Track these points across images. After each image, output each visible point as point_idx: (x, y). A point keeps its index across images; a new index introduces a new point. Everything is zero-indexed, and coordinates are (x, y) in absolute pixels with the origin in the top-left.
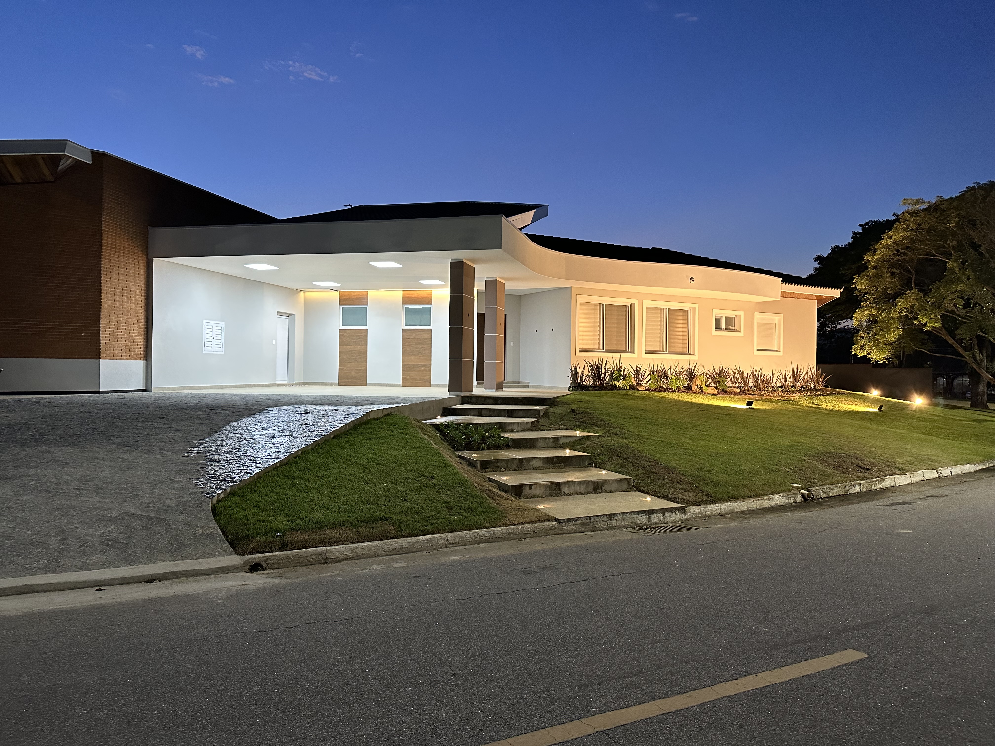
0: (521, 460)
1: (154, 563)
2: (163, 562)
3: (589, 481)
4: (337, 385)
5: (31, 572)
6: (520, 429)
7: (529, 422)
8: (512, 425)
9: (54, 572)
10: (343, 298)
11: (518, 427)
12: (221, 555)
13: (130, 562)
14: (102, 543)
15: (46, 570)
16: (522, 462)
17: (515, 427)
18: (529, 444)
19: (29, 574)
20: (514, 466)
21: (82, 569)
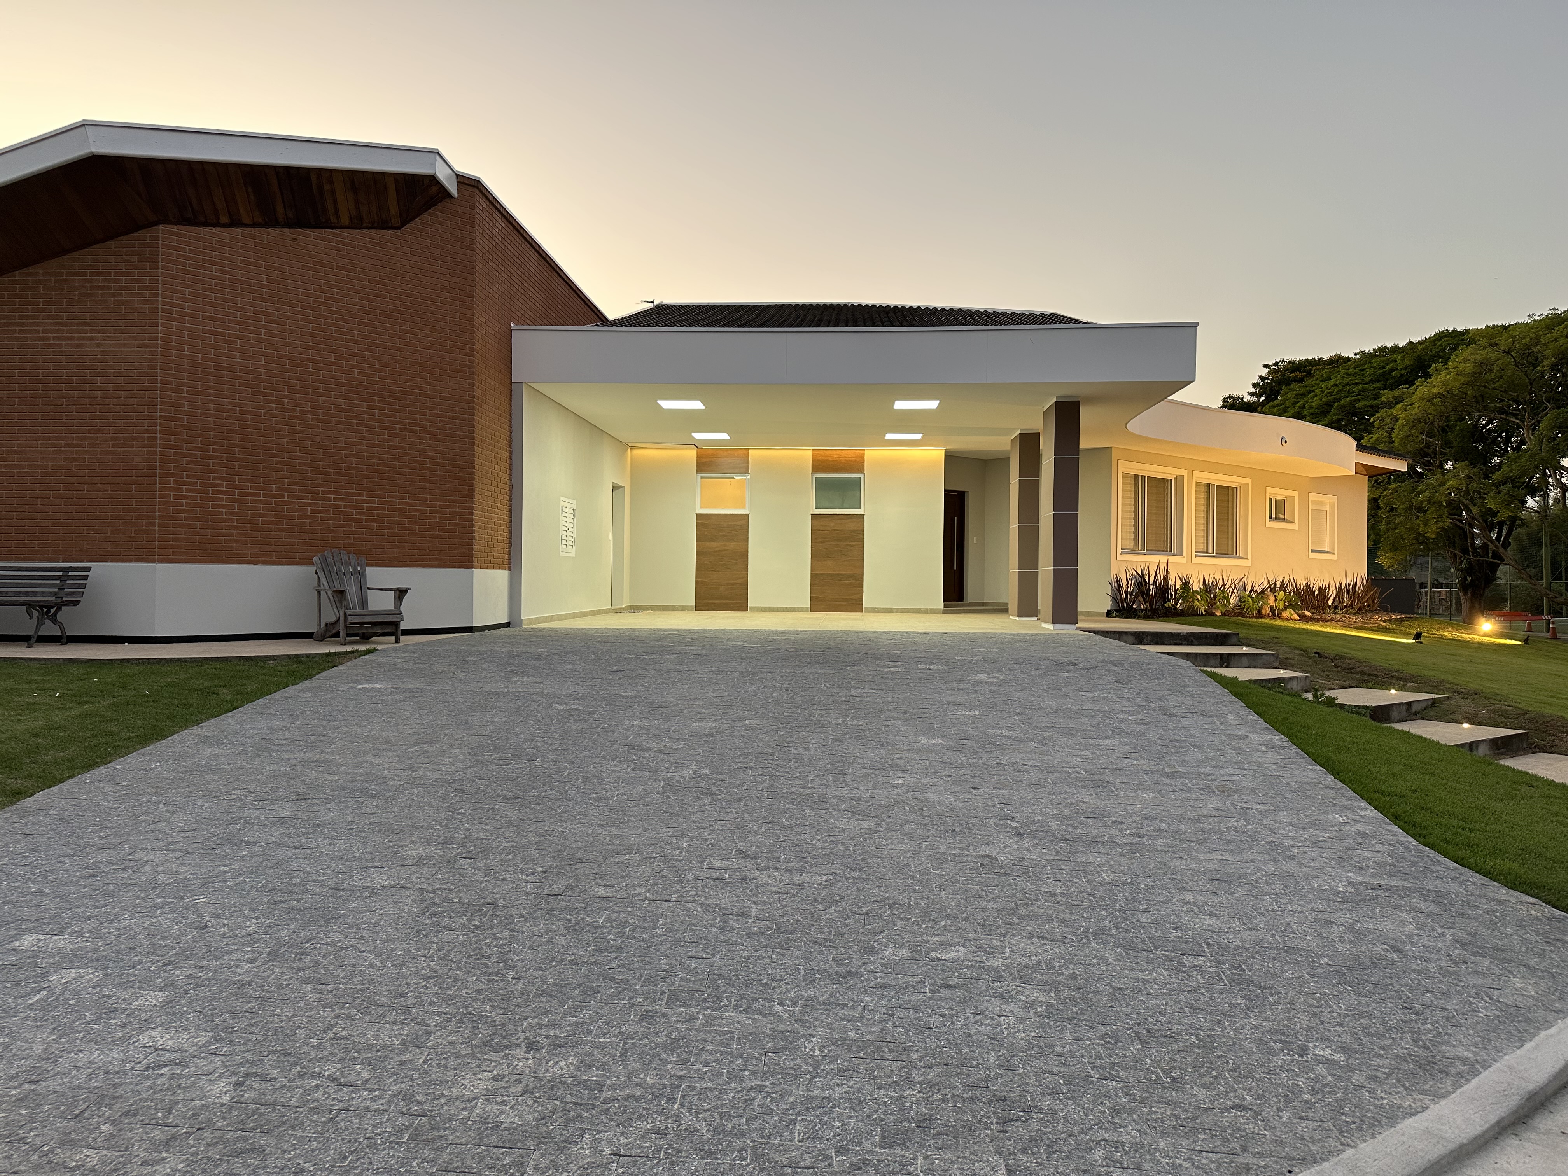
4: (692, 610)
10: (704, 460)
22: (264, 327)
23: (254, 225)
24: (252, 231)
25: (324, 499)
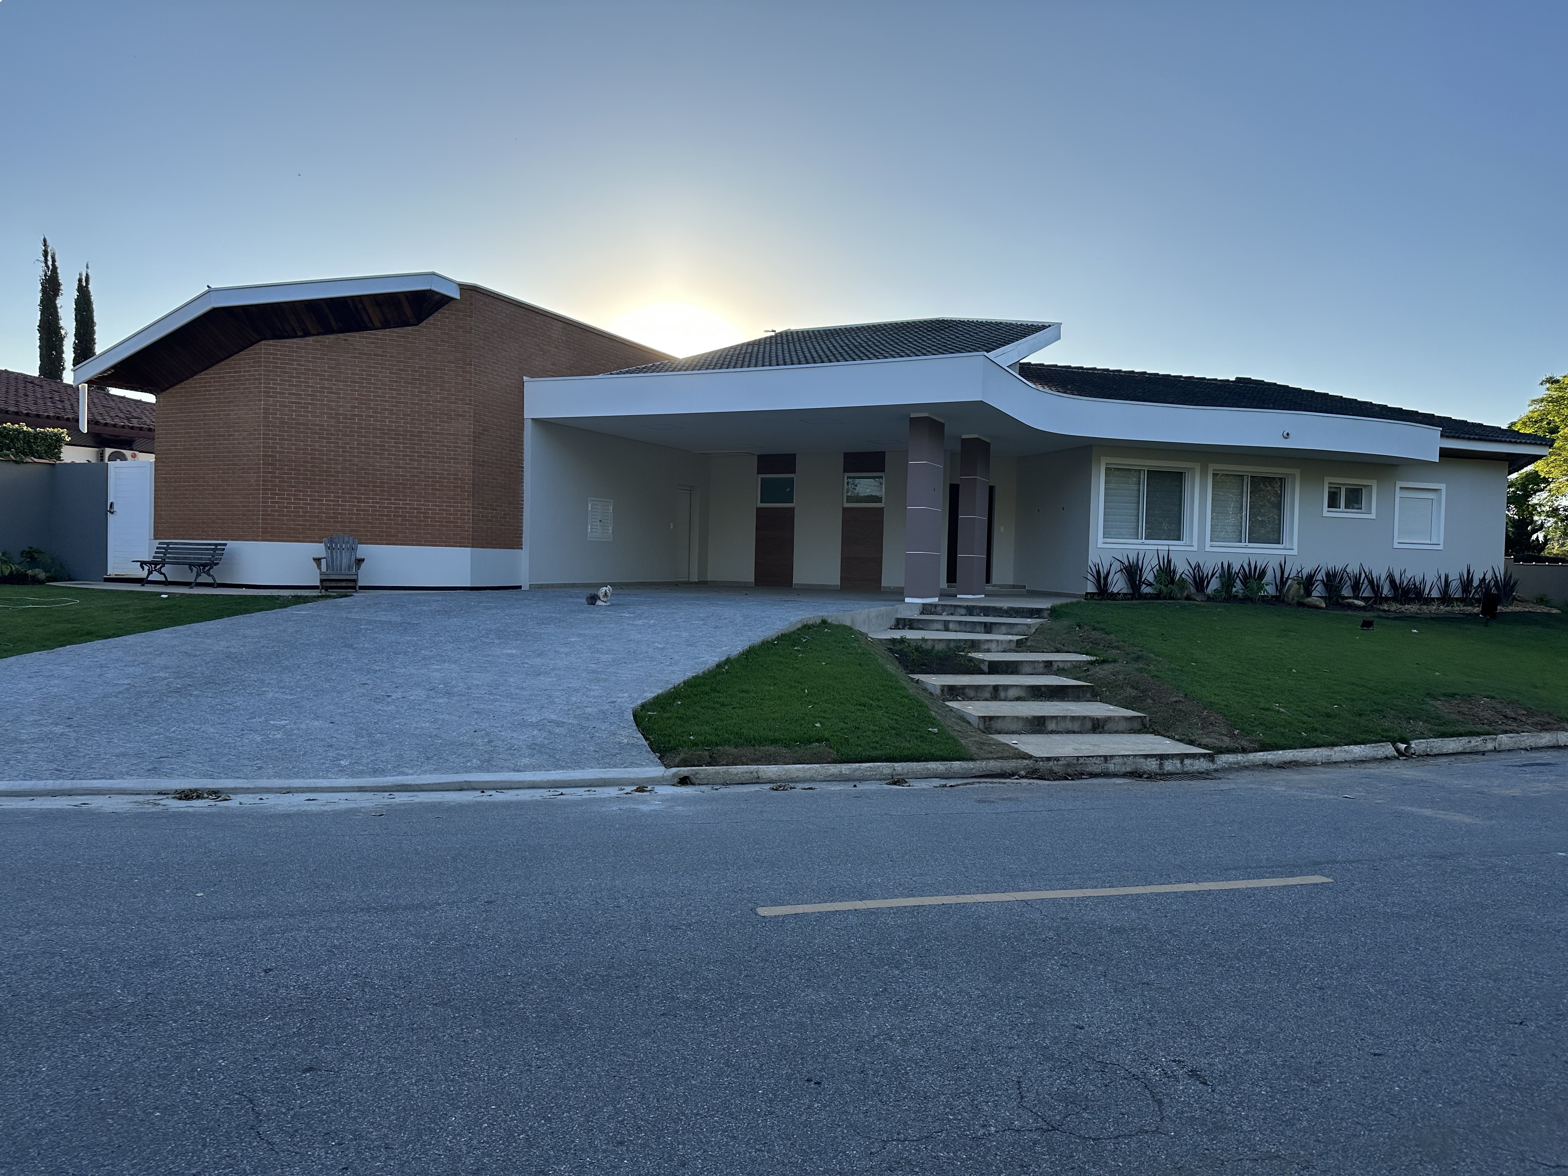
0: (996, 688)
1: (583, 768)
2: (592, 768)
3: (1085, 717)
4: (753, 587)
5: (468, 770)
6: (1000, 648)
7: (1013, 641)
8: (989, 643)
9: (488, 771)
10: (762, 464)
11: (997, 646)
12: (647, 765)
13: (557, 767)
14: (529, 747)
15: (480, 769)
16: (998, 690)
17: (993, 646)
18: (1011, 668)
19: (466, 772)
20: (987, 695)
21: (514, 770)
22: (326, 397)
23: (319, 334)
24: (319, 338)
25: (364, 502)
